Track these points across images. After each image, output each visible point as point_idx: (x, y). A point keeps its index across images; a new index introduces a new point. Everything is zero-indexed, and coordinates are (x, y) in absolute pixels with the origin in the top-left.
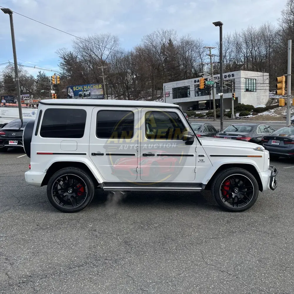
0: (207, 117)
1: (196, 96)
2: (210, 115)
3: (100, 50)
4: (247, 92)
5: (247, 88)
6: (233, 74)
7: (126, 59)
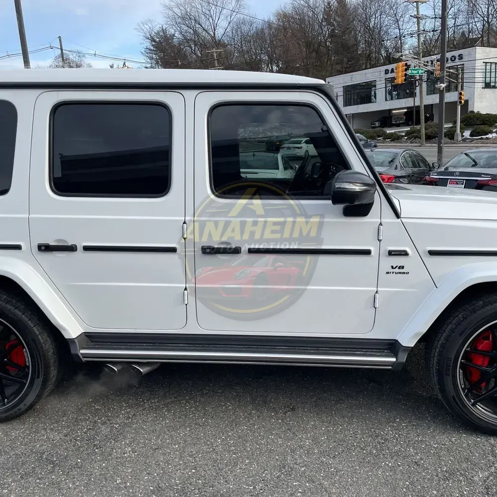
0: (406, 139)
1: (388, 99)
2: (413, 136)
3: (211, 20)
4: (486, 90)
5: (488, 80)
6: (462, 55)
7: (259, 35)
